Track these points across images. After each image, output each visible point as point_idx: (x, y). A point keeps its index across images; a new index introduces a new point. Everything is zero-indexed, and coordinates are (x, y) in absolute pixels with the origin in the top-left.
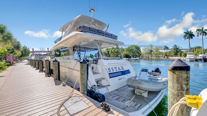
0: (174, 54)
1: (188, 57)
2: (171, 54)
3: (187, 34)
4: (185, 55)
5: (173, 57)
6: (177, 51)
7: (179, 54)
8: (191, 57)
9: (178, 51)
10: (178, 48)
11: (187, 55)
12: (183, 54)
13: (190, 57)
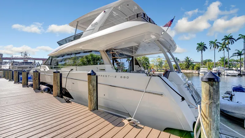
0: (185, 67)
1: (202, 71)
2: (182, 67)
3: (201, 45)
4: (198, 69)
5: (184, 70)
6: (188, 63)
7: (191, 67)
8: (206, 71)
9: (190, 63)
10: (189, 61)
11: (201, 69)
12: (195, 68)
13: (204, 71)
